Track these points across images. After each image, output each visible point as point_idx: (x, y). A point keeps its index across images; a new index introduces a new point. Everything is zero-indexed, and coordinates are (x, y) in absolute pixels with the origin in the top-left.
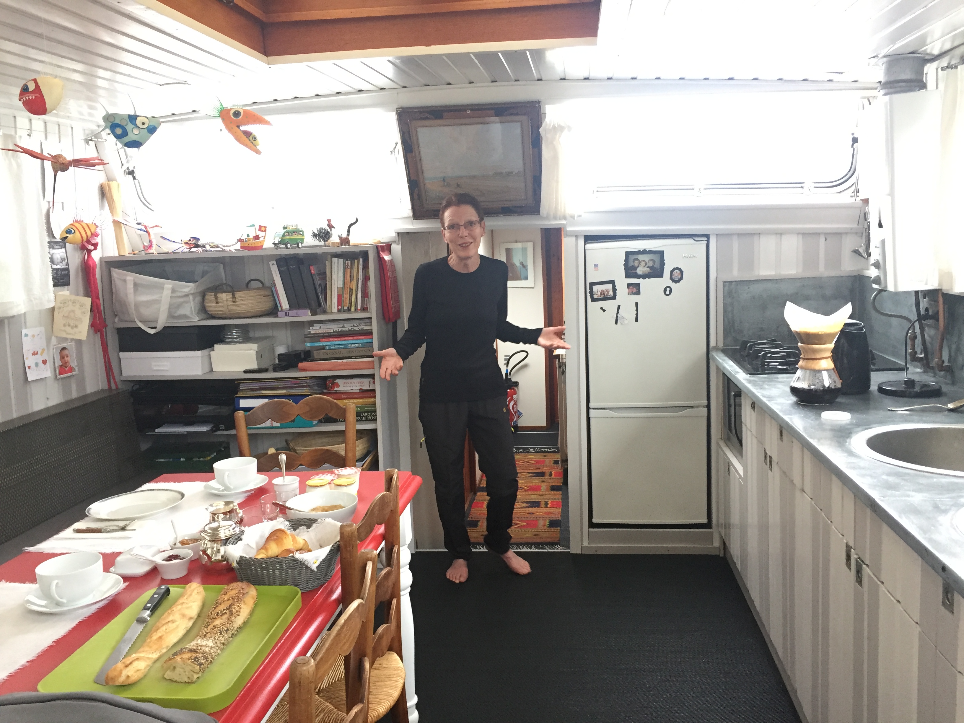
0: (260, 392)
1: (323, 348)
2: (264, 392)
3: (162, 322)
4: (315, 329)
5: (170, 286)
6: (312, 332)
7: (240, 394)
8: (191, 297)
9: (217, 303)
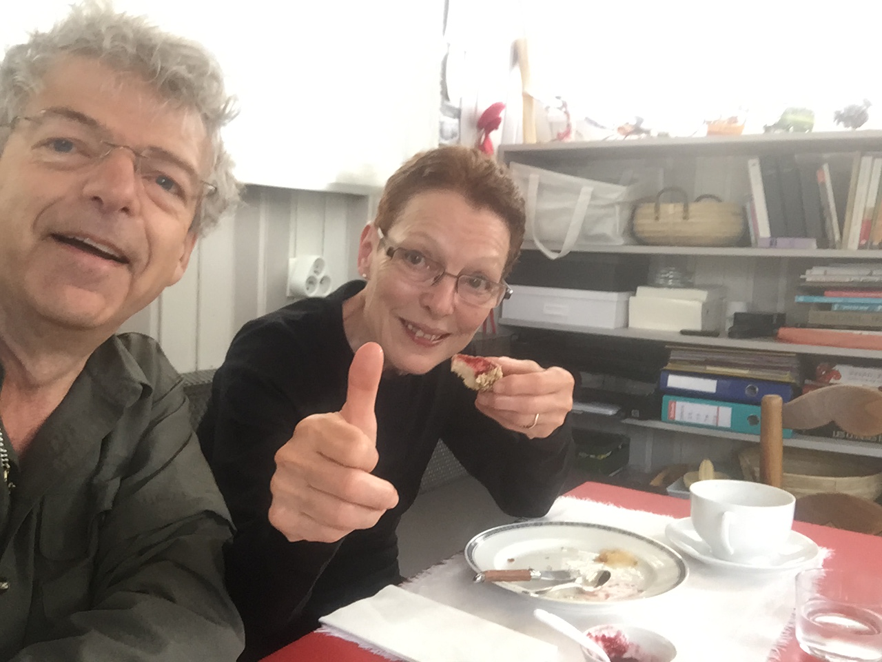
0: (702, 367)
1: (828, 307)
2: (710, 369)
3: (570, 243)
4: (815, 275)
5: (590, 189)
6: (808, 280)
7: (669, 366)
8: (617, 208)
9: (657, 218)
